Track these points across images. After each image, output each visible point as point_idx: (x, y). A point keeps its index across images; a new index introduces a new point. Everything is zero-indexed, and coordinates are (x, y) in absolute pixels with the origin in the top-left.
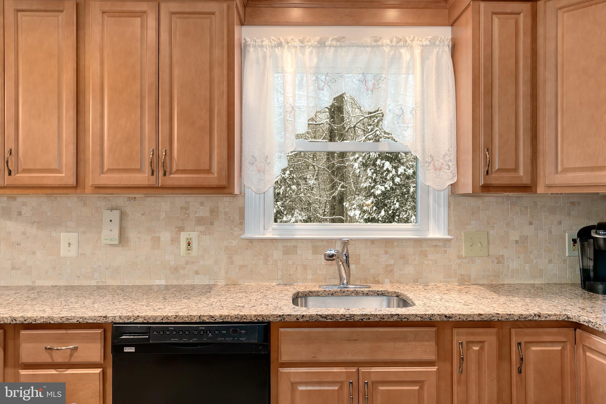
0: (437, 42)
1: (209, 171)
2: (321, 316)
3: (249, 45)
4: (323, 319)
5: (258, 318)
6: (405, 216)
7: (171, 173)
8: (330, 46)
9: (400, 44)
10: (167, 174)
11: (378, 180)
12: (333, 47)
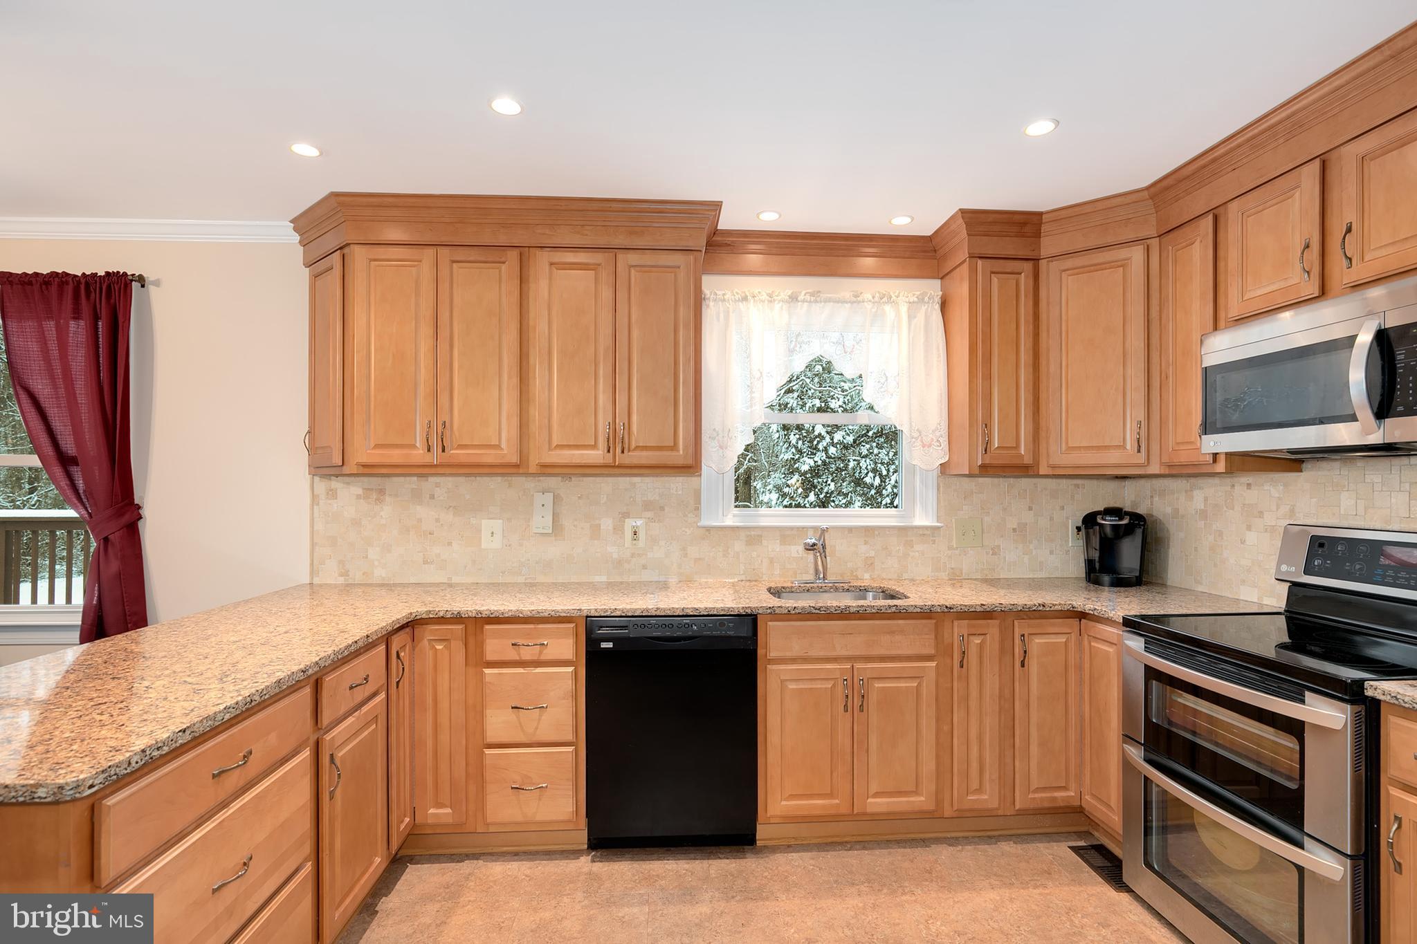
1: (674, 447)
5: (747, 610)
6: (844, 501)
7: (629, 451)
10: (626, 451)
11: (805, 450)
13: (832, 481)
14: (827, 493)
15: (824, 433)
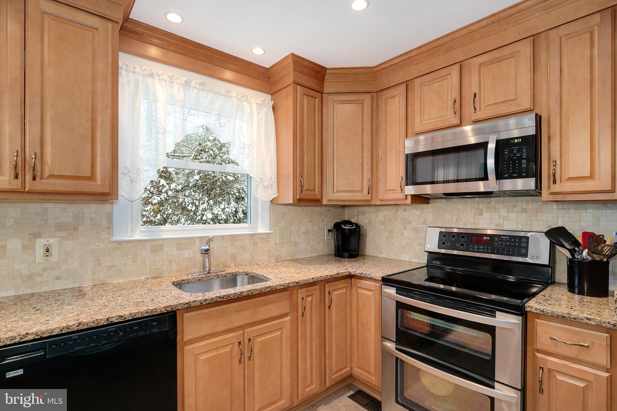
0: (266, 103)
1: (92, 178)
2: (220, 297)
3: (122, 68)
4: (221, 300)
5: (168, 309)
6: (177, 218)
7: (42, 178)
8: (194, 88)
9: (243, 99)
10: (38, 178)
11: (155, 192)
12: (196, 88)
13: (170, 208)
14: (167, 214)
15: (165, 184)
